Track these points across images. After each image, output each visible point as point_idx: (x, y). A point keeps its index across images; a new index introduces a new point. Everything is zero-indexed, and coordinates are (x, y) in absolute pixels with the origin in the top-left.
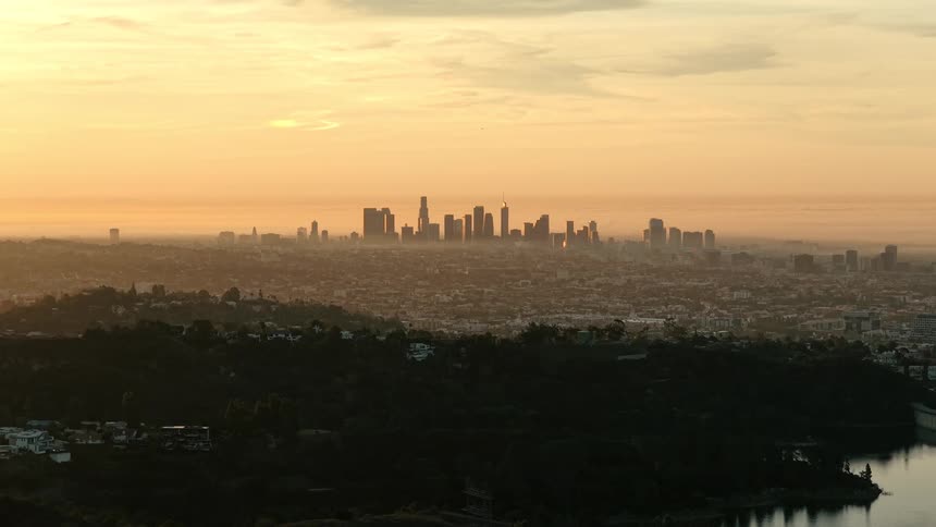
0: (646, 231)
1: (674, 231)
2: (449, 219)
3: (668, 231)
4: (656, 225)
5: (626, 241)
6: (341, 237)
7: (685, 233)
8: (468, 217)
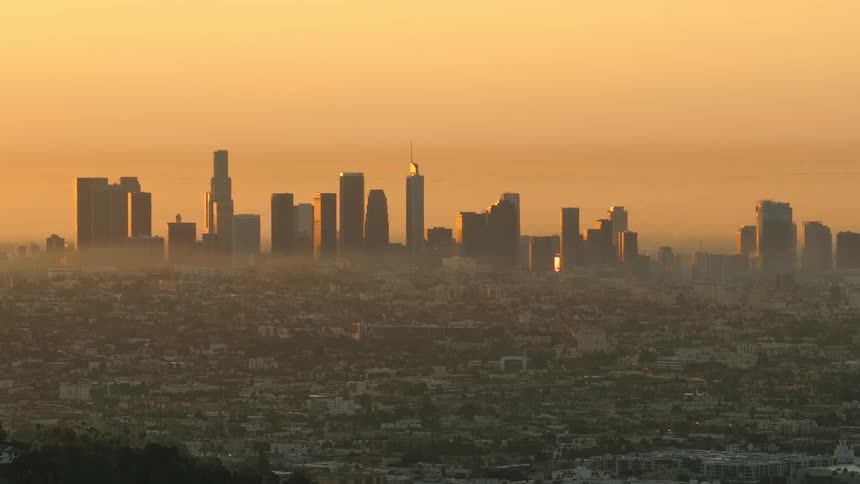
0: (747, 232)
1: (817, 230)
2: (282, 204)
3: (801, 231)
4: (776, 217)
5: (698, 254)
6: (22, 248)
7: (841, 236)
8: (327, 200)
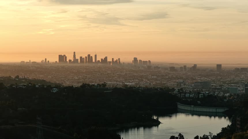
0: (133, 61)
1: (140, 60)
2: (81, 57)
3: (139, 61)
4: (135, 59)
5: (128, 63)
6: (53, 63)
7: (143, 61)
8: (86, 57)
